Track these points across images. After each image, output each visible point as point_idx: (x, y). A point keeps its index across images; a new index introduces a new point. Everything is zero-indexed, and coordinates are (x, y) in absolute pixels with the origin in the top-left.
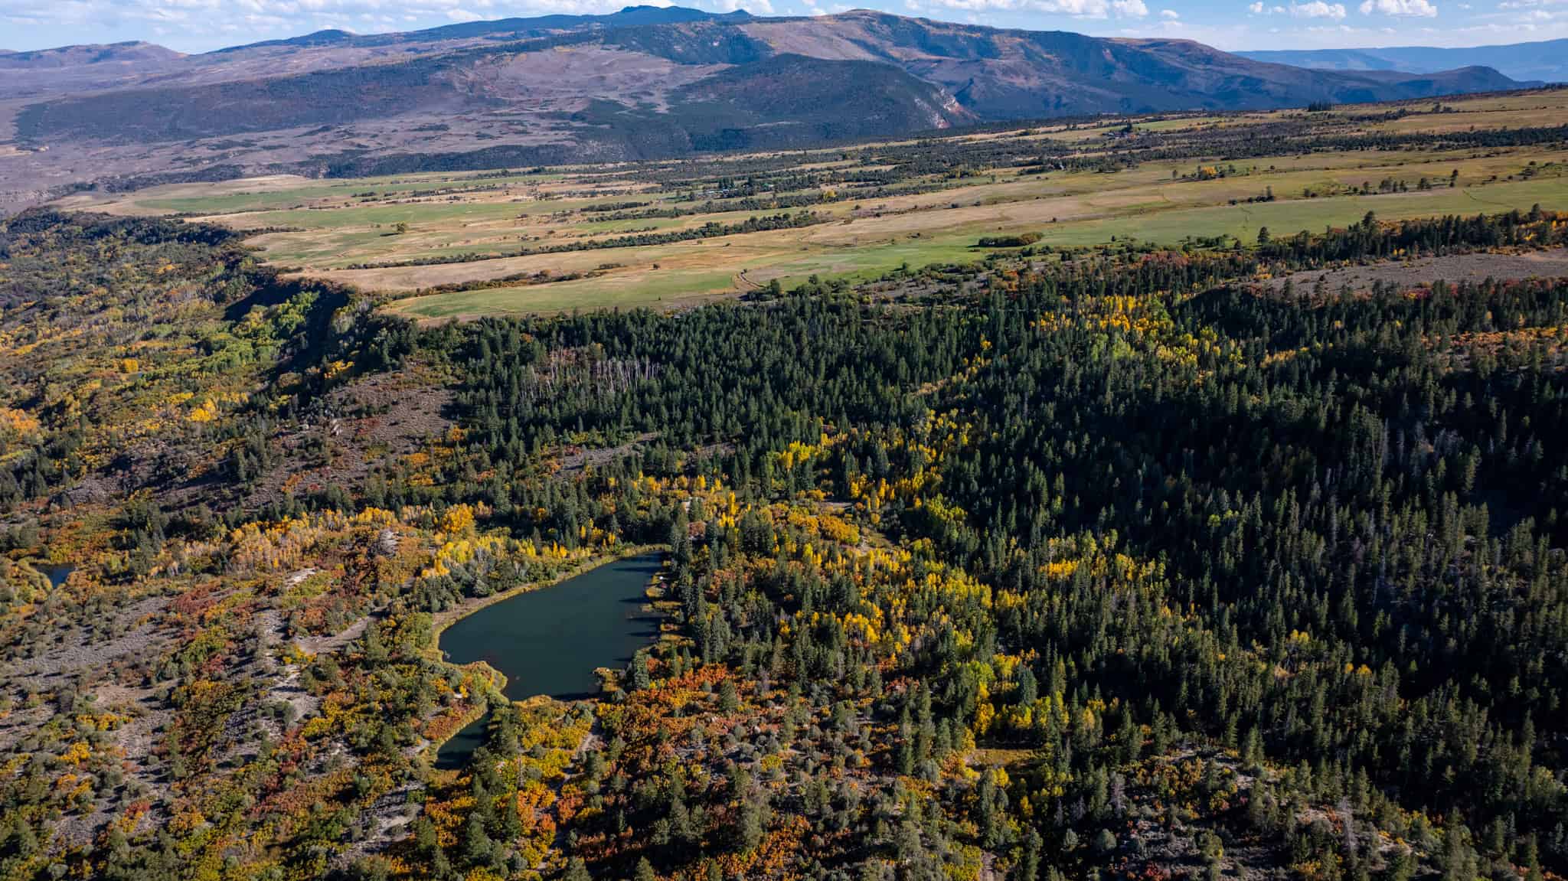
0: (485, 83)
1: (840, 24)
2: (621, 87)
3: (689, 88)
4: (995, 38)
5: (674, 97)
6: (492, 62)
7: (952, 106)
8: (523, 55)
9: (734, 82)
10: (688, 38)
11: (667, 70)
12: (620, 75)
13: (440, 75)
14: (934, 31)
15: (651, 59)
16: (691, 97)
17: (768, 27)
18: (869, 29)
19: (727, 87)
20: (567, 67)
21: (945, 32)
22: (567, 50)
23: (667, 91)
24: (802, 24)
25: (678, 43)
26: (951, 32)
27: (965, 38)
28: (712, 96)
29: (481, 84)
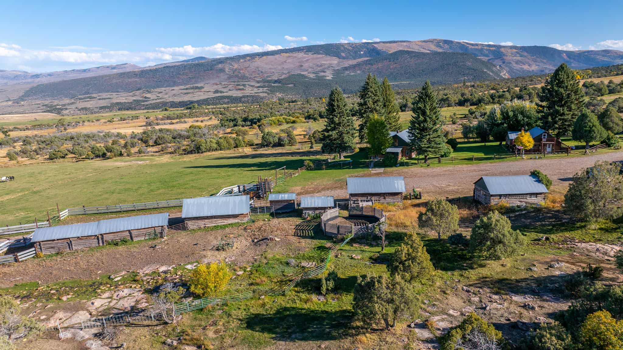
0: (242, 70)
1: (424, 44)
2: (310, 70)
3: (346, 69)
4: (502, 50)
5: (337, 73)
6: (249, 60)
7: (505, 75)
8: (265, 57)
9: (371, 64)
10: (349, 50)
11: (336, 62)
12: (311, 64)
13: (220, 66)
14: (470, 47)
15: (329, 58)
16: (347, 72)
17: (388, 45)
18: (438, 45)
19: (367, 68)
20: (285, 62)
21: (476, 47)
22: (288, 55)
23: (334, 70)
24: (405, 44)
25: (343, 52)
26: (480, 47)
27: (487, 50)
28: (359, 72)
29: (240, 70)
